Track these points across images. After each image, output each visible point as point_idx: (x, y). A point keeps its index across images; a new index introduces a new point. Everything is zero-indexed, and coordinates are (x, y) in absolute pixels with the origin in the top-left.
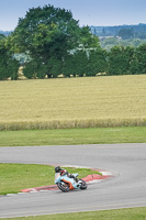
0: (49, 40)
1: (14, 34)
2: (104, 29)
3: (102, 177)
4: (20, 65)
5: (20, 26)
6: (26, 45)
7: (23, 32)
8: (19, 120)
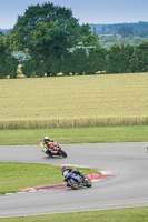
0: (48, 38)
1: (12, 31)
2: (104, 27)
3: (101, 176)
4: (18, 63)
5: (18, 24)
6: (25, 43)
7: (22, 30)
8: (17, 119)
